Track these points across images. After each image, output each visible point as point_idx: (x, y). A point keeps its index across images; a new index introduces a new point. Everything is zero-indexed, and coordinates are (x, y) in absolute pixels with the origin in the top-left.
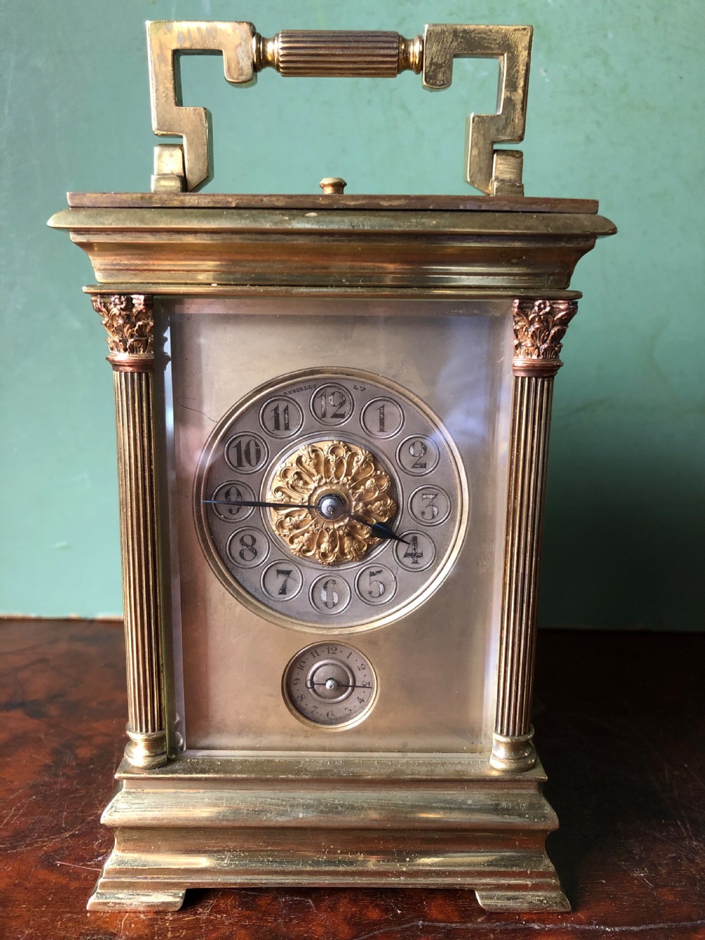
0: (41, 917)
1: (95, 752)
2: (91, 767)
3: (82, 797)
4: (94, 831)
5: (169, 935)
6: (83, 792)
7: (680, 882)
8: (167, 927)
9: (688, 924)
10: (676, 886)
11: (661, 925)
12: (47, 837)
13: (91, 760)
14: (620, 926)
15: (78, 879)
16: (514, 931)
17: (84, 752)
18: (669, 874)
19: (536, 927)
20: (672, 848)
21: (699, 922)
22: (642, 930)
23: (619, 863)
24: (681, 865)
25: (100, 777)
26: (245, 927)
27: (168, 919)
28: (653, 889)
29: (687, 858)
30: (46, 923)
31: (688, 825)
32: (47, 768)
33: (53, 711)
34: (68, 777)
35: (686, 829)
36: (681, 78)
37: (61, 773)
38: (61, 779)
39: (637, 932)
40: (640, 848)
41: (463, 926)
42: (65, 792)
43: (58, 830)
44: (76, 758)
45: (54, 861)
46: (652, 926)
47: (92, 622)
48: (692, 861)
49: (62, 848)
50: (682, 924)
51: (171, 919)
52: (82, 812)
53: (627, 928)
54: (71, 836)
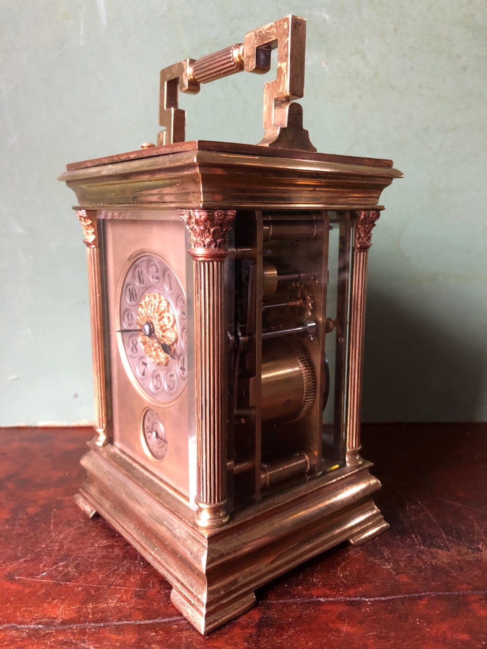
0: (6, 610)
1: (39, 510)
2: (37, 519)
3: (31, 537)
4: (40, 557)
5: (90, 616)
6: (32, 534)
7: (412, 570)
8: (89, 612)
9: (417, 595)
10: (409, 573)
11: (400, 596)
12: (9, 562)
13: (37, 515)
14: (375, 597)
15: (30, 586)
16: (309, 603)
17: (31, 510)
18: (405, 566)
19: (322, 600)
20: (408, 551)
21: (423, 594)
22: (388, 600)
23: (375, 561)
24: (413, 561)
25: (43, 525)
26: (139, 609)
27: (89, 607)
28: (395, 575)
29: (417, 556)
30: (10, 613)
31: (419, 537)
32: (7, 521)
33: (11, 486)
34: (22, 526)
35: (418, 540)
36: (412, 68)
37: (17, 524)
38: (17, 527)
39: (384, 601)
40: (388, 552)
41: (277, 602)
42: (19, 535)
43: (16, 558)
44: (27, 513)
45: (14, 576)
46: (394, 597)
47: (36, 428)
48: (420, 558)
49: (19, 569)
50: (412, 595)
51: (91, 607)
52: (32, 546)
53: (379, 598)
54: (25, 561)
